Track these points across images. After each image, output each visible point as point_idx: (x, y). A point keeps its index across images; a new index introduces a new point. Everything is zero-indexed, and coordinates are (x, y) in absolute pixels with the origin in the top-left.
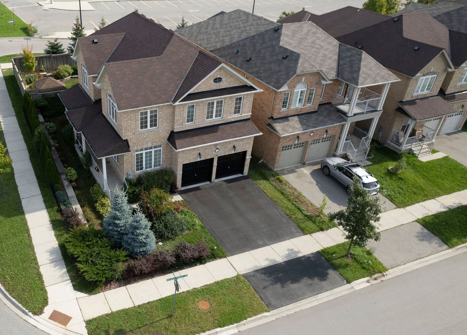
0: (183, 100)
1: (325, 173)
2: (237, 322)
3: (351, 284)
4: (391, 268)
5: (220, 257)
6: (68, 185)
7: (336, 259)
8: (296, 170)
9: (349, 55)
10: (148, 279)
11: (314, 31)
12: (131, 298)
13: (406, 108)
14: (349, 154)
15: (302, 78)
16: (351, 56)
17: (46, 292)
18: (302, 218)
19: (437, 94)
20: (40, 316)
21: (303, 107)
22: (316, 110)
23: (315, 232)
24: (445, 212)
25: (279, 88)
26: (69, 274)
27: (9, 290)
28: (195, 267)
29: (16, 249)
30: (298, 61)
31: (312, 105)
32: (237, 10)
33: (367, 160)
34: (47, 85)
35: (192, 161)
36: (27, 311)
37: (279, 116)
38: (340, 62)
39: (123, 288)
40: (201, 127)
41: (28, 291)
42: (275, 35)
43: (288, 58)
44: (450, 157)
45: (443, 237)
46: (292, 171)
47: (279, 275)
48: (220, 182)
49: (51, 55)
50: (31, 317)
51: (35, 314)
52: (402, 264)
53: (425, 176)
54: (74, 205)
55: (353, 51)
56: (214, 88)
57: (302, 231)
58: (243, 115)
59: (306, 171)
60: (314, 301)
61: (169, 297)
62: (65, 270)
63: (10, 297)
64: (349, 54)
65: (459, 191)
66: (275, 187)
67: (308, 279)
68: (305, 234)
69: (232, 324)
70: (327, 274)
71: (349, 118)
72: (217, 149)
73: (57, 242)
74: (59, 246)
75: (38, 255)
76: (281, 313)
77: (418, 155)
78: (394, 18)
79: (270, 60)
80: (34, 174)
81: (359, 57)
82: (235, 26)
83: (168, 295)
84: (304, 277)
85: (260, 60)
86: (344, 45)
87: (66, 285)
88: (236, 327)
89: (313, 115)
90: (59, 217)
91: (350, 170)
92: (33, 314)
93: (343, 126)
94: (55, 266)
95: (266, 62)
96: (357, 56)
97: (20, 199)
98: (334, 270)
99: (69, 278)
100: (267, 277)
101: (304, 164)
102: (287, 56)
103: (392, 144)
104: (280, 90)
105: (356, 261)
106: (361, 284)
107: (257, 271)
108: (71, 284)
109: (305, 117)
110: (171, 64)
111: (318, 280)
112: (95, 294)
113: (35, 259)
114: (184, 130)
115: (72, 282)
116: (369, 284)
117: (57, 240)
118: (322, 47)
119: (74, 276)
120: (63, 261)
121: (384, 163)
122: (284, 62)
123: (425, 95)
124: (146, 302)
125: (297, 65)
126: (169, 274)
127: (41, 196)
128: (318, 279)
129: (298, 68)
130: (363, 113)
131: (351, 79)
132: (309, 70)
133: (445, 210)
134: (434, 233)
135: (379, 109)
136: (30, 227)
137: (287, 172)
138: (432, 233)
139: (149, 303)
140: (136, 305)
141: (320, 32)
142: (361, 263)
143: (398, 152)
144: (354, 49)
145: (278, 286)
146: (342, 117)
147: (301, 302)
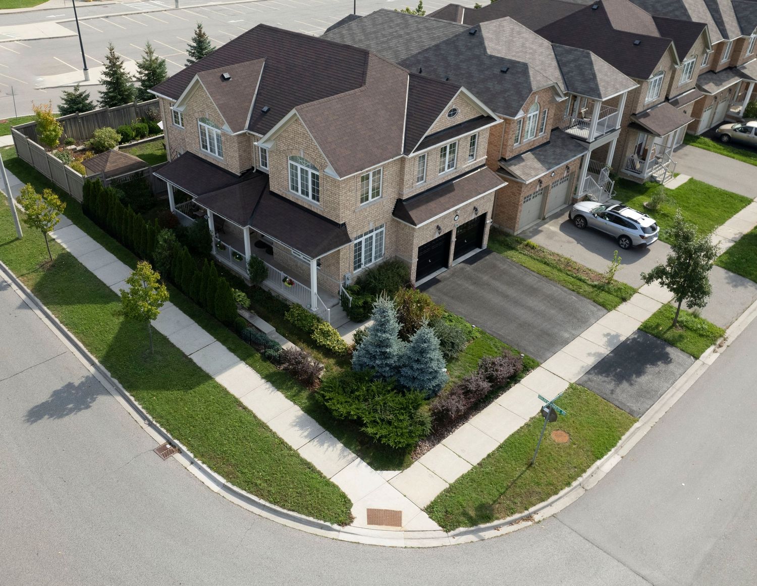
0: (418, 150)
1: (579, 226)
2: (613, 446)
3: (700, 359)
4: (727, 328)
5: (533, 368)
6: (251, 317)
7: (665, 333)
8: (540, 229)
9: (572, 59)
10: (464, 424)
11: (518, 30)
12: (459, 456)
13: (643, 121)
14: (591, 195)
15: (535, 97)
16: (575, 60)
17: (334, 486)
18: (591, 290)
19: (663, 100)
20: (351, 524)
21: (535, 138)
22: (548, 140)
23: (619, 305)
24: (734, 247)
25: (515, 114)
26: (350, 449)
27: (276, 501)
28: (511, 390)
29: (241, 436)
30: (529, 73)
31: (544, 133)
32: (380, 10)
33: (612, 199)
34: (114, 162)
35: (429, 241)
36: (328, 524)
37: (512, 155)
38: (562, 70)
39: (439, 447)
40: (433, 186)
41: (308, 493)
42: (473, 40)
43: (509, 70)
44: (694, 178)
45: (752, 276)
46: (536, 232)
47: (617, 371)
48: (460, 265)
49: (78, 114)
50: (339, 531)
51: (343, 524)
52: (734, 319)
53: (687, 207)
54: (283, 344)
55: (576, 52)
56: (449, 125)
57: (603, 307)
58: (478, 160)
59: (553, 227)
60: (675, 393)
61: (508, 439)
62: (340, 446)
63: (285, 511)
64: (571, 57)
65: (730, 218)
66: (531, 256)
67: (652, 366)
68: (609, 310)
69: (610, 450)
70: (667, 354)
71: (591, 145)
72: (457, 215)
73: (297, 408)
74: (305, 413)
75: (281, 434)
76: (652, 417)
77: (663, 181)
78: (592, 5)
79: (482, 77)
80: (181, 312)
81: (587, 59)
82: (391, 34)
83: (506, 437)
84: (646, 365)
85: (464, 79)
86: (559, 47)
87: (357, 466)
88: (615, 453)
89: (548, 147)
90: (273, 368)
91: (618, 214)
92: (339, 525)
93: (582, 158)
94: (322, 444)
95: (476, 80)
96: (584, 59)
97: (186, 357)
98: (672, 347)
99: (354, 455)
100: (605, 376)
101: (544, 219)
102: (508, 69)
103: (630, 173)
104: (516, 118)
105: (689, 328)
106: (710, 356)
107: (588, 373)
108: (365, 464)
109: (540, 151)
110: (382, 96)
111: (663, 365)
112: (408, 466)
113: (282, 442)
114: (414, 194)
115: (363, 459)
116: (717, 355)
117: (295, 403)
118: (535, 51)
119: (360, 451)
120: (327, 432)
121: (633, 200)
122: (507, 78)
123: (654, 102)
124: (485, 456)
125: (530, 79)
126: (485, 409)
127: (219, 344)
128: (662, 363)
129: (532, 83)
130: (603, 135)
131: (589, 90)
132: (545, 84)
133: (732, 244)
134: (741, 275)
135: (617, 128)
136: (237, 395)
137: (531, 234)
138: (739, 274)
139: (489, 456)
140: (475, 464)
141: (524, 30)
142: (695, 331)
143: (639, 183)
144: (575, 50)
145: (625, 385)
146: (580, 145)
147: (664, 398)
